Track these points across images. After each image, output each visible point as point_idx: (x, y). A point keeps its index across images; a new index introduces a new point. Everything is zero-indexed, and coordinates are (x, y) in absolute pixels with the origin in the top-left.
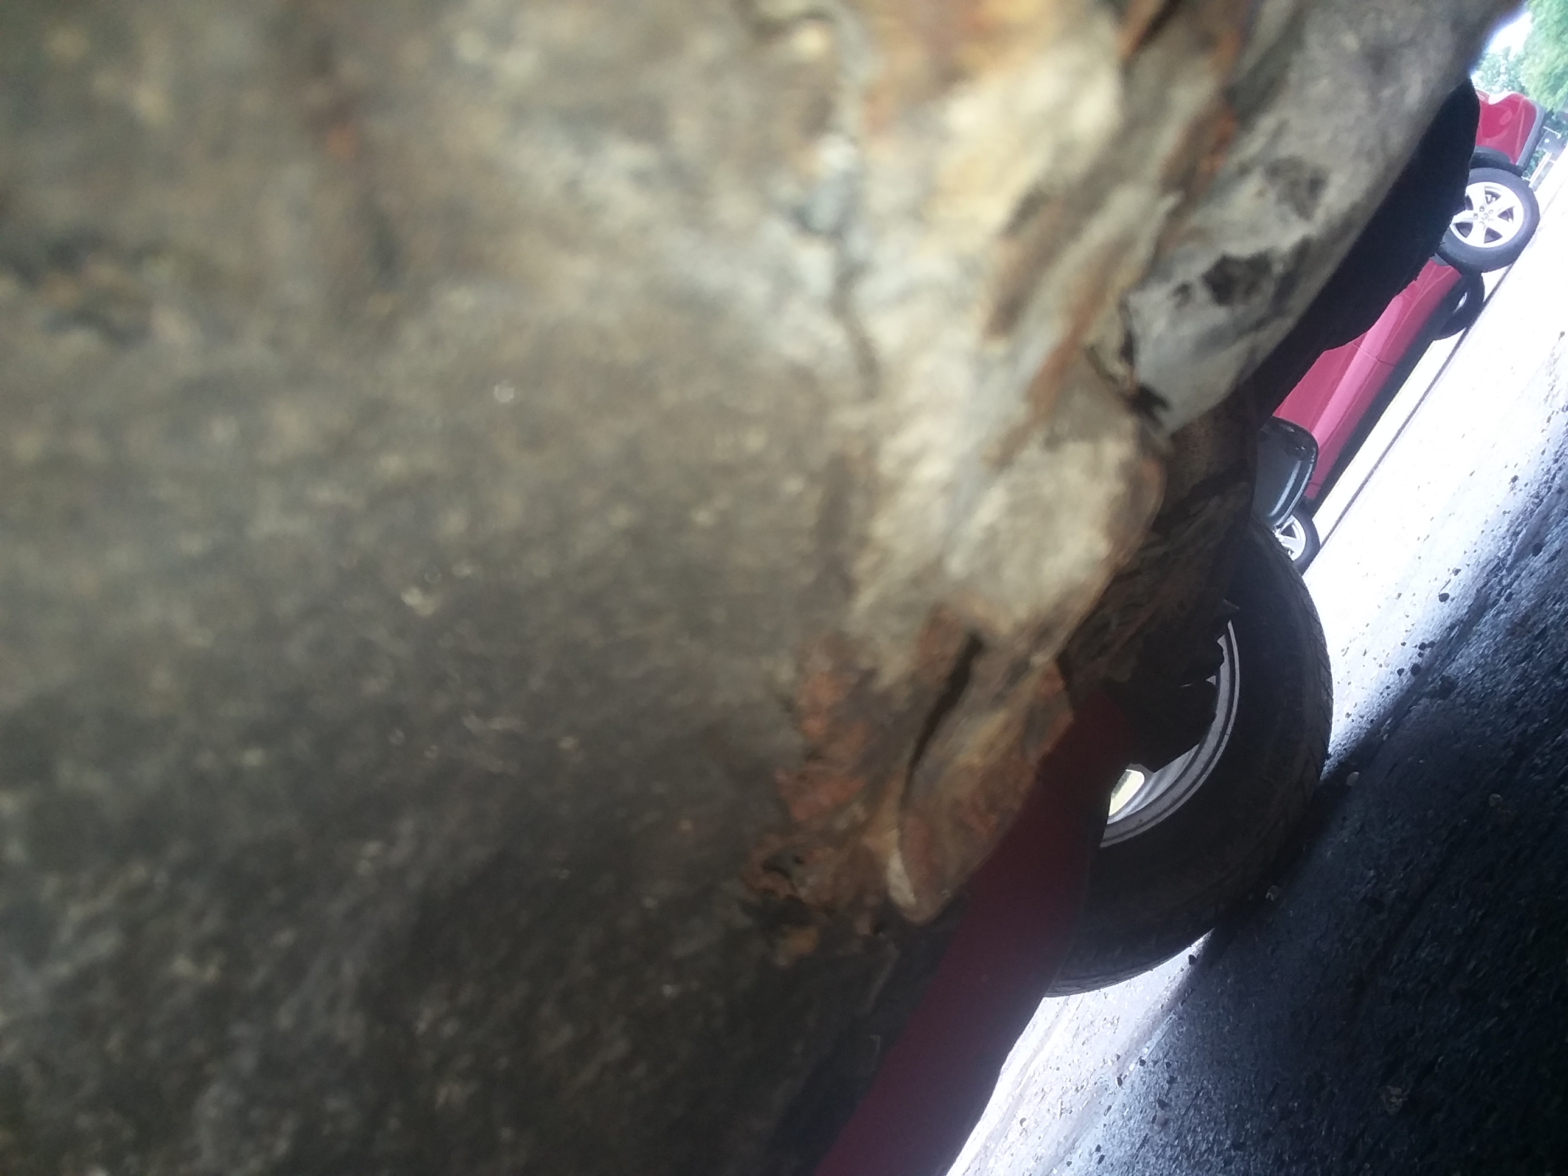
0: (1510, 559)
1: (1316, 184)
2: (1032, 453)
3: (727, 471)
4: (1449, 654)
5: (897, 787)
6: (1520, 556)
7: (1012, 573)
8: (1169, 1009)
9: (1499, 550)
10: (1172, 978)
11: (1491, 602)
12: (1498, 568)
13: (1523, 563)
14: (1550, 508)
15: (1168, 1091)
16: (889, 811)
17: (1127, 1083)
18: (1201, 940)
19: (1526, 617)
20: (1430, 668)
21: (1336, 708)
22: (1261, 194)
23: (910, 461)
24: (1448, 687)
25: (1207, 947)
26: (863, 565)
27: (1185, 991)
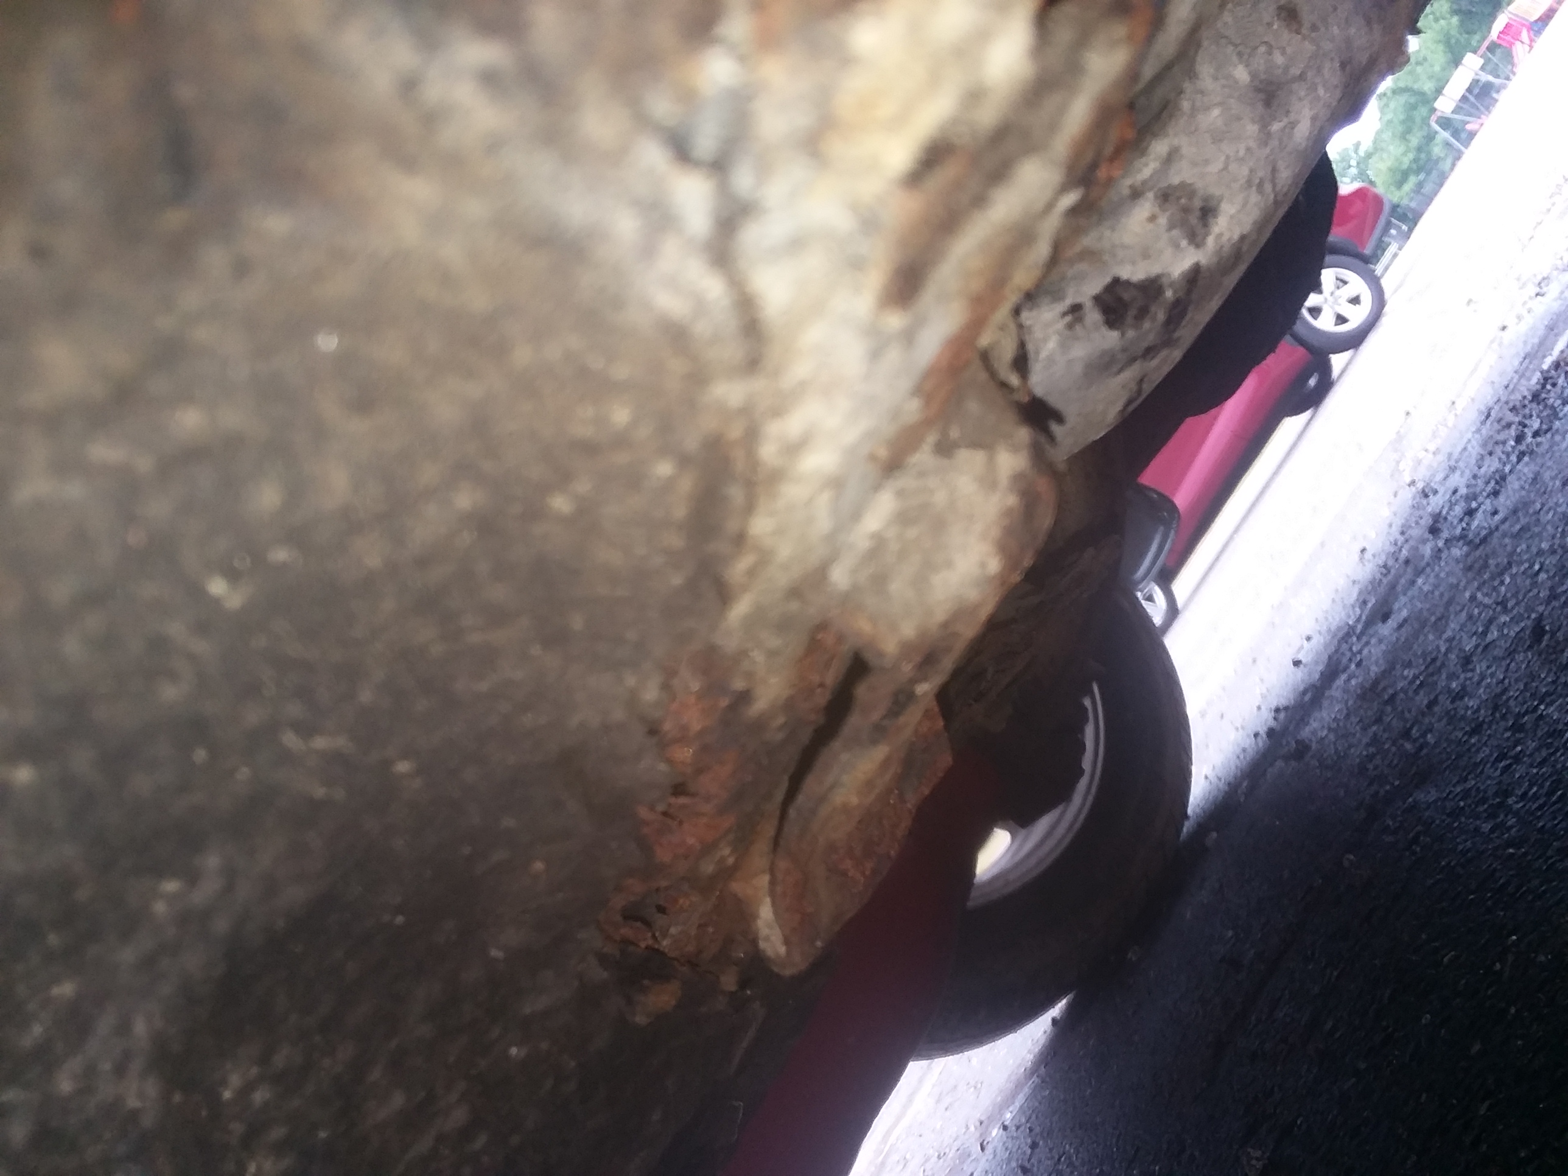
0: (1359, 627)
1: (1208, 212)
2: (923, 457)
3: (589, 449)
4: (1302, 720)
5: (769, 829)
6: (1369, 623)
7: (898, 587)
8: (1033, 1071)
9: (1349, 617)
10: (1035, 1041)
11: (1341, 668)
12: (1347, 635)
13: (1371, 631)
14: (1398, 577)
15: (1030, 1156)
16: (759, 855)
17: (989, 1149)
18: (1064, 1002)
19: (1376, 682)
20: (1284, 731)
21: (1194, 769)
22: (1152, 218)
23: (795, 448)
24: (1302, 749)
25: (1070, 1009)
26: (738, 569)
27: (1048, 1054)
